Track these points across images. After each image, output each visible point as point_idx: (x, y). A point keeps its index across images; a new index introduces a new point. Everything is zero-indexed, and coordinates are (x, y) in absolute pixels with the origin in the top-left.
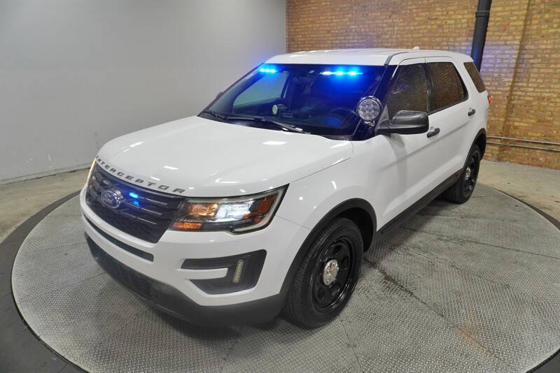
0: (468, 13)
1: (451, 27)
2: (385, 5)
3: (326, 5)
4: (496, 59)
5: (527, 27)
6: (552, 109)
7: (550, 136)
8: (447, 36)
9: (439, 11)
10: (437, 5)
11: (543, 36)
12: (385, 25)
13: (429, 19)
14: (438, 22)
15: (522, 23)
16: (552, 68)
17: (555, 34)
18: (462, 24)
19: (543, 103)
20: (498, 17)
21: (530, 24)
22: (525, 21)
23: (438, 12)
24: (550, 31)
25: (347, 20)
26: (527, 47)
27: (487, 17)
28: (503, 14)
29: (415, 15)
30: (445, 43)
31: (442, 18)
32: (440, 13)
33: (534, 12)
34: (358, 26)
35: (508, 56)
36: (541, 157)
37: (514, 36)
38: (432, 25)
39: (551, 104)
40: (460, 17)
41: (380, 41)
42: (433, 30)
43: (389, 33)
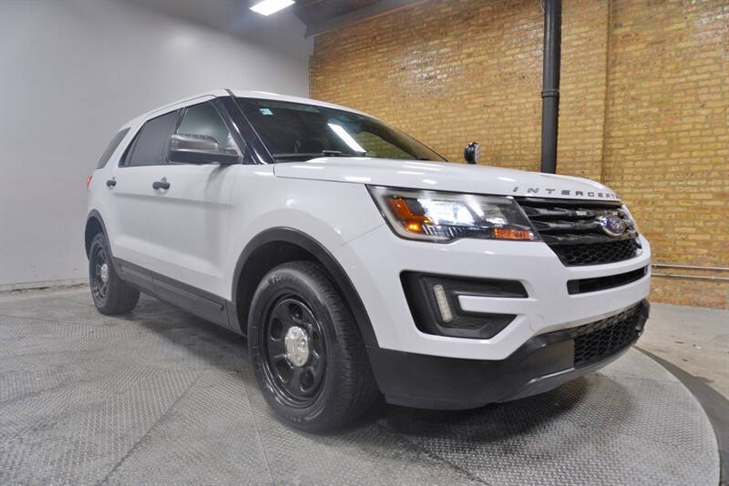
0: (533, 95)
1: (514, 114)
2: (429, 93)
3: (358, 98)
4: (575, 151)
5: (611, 108)
6: (660, 216)
7: (664, 256)
8: (508, 127)
9: (495, 96)
10: (493, 88)
11: (632, 119)
12: (431, 118)
13: (485, 106)
14: (497, 109)
15: (601, 102)
16: (651, 160)
17: (646, 115)
18: (527, 109)
19: (647, 209)
20: (572, 96)
21: (613, 105)
22: (606, 99)
24: (640, 111)
25: (384, 114)
26: (613, 134)
27: (557, 98)
28: (577, 92)
29: (466, 102)
30: (509, 136)
31: (501, 103)
32: (497, 98)
33: (616, 89)
34: (398, 120)
35: (590, 146)
36: (657, 287)
37: (594, 120)
38: (489, 113)
39: (658, 210)
40: (524, 101)
41: (426, 137)
42: (491, 120)
43: (436, 127)
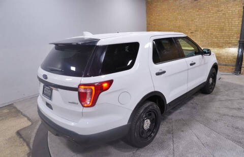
0: (239, 7)
1: (230, 14)
8: (228, 19)
10: (222, 4)
12: (195, 15)
13: (218, 11)
14: (223, 12)
18: (236, 12)
23: (223, 7)
25: (176, 14)
29: (211, 10)
30: (227, 22)
31: (225, 10)
40: (234, 9)
